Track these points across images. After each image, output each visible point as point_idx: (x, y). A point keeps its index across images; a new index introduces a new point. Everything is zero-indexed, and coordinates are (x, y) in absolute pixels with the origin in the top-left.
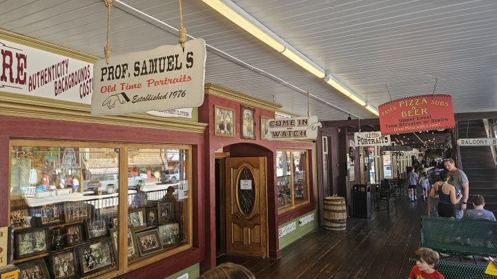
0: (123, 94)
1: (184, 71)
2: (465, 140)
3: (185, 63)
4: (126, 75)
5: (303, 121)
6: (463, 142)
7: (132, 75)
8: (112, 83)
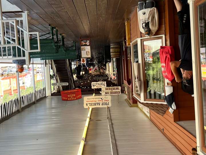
0: (102, 99)
1: (88, 103)
2: (66, 85)
3: (88, 104)
4: (102, 103)
5: (107, 94)
6: (66, 84)
7: (100, 103)
8: (106, 102)
